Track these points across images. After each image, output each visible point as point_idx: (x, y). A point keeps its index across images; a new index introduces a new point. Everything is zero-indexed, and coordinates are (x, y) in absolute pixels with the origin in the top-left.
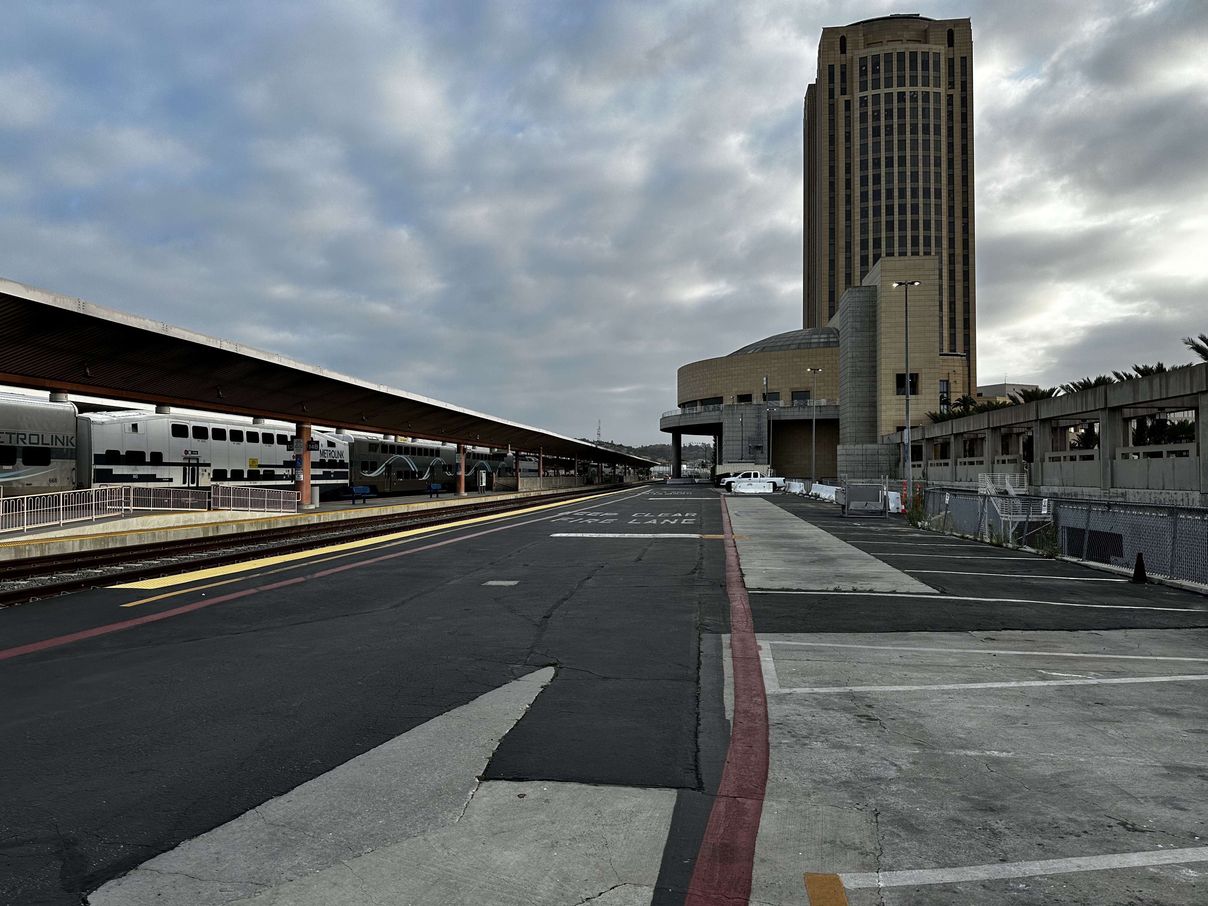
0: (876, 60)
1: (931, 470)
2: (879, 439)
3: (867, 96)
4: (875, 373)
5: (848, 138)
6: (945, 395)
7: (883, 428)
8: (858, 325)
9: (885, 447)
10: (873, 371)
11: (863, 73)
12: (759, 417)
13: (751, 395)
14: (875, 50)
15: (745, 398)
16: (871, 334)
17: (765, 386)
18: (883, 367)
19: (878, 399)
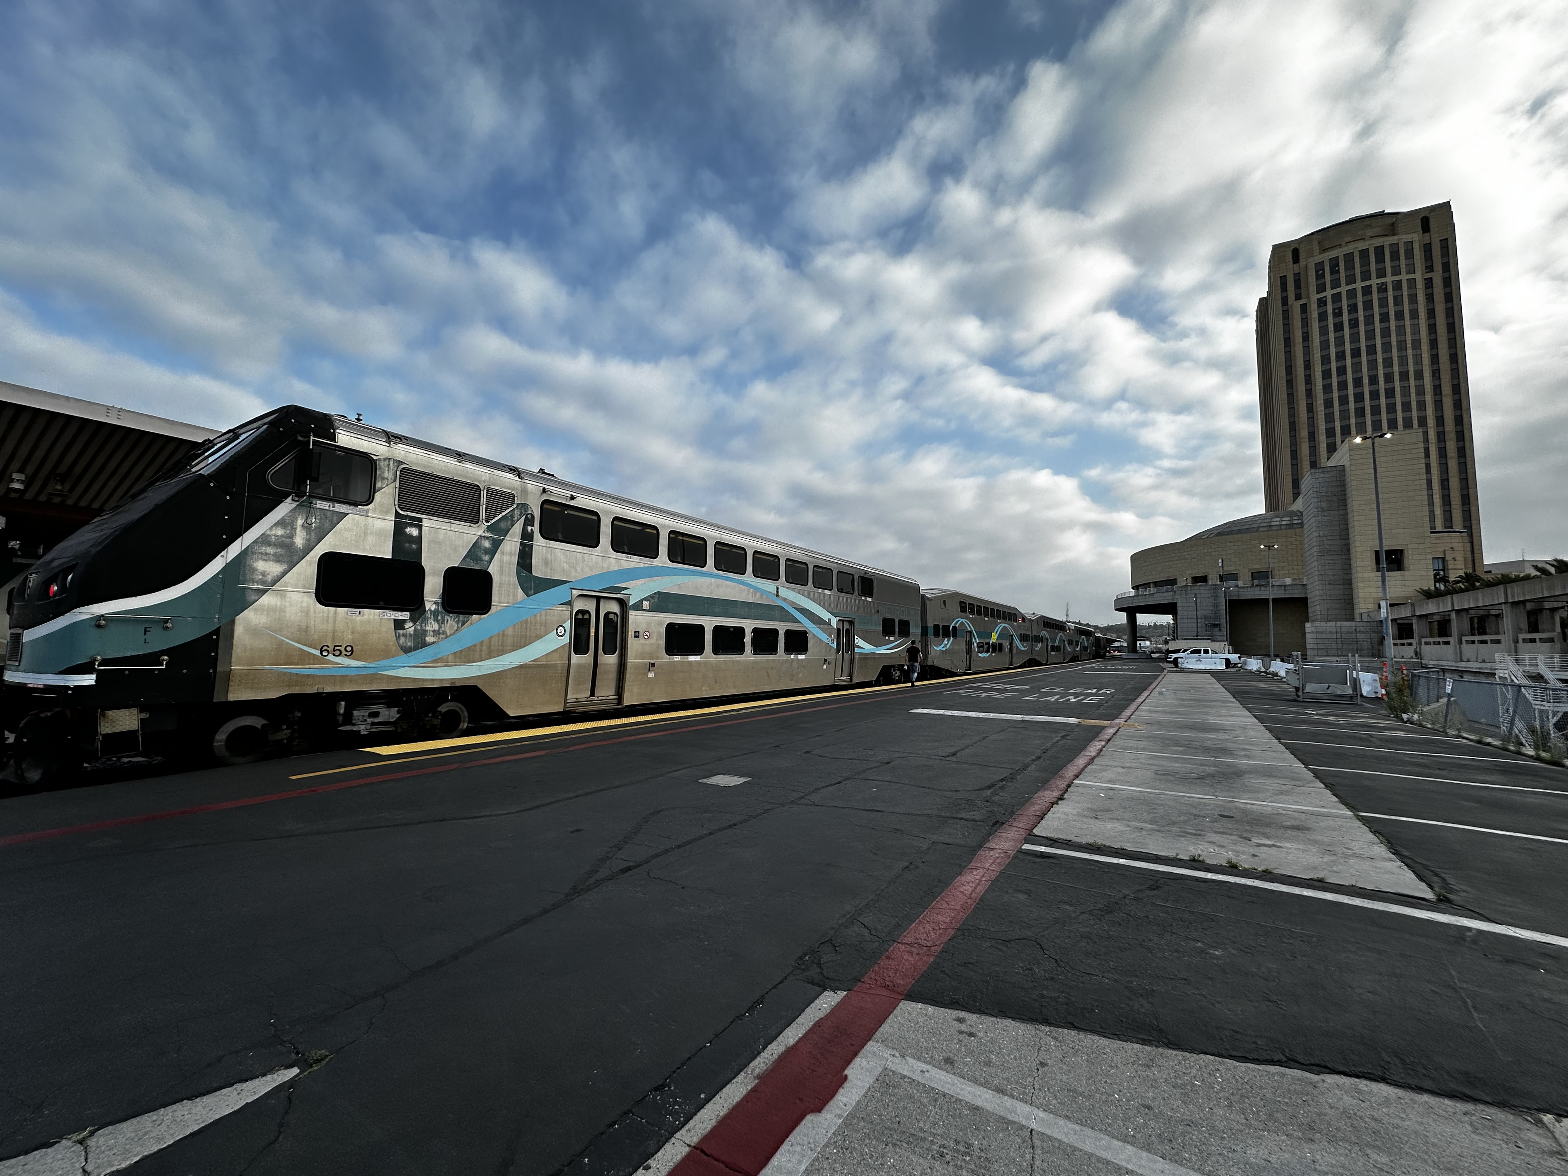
0: (1334, 262)
1: (1426, 649)
2: (1357, 617)
3: (1326, 297)
4: (1348, 550)
5: (1306, 337)
6: (1442, 573)
7: (1362, 606)
8: (1324, 505)
9: (1365, 624)
10: (1345, 550)
11: (1320, 276)
12: (1215, 597)
13: (1206, 577)
14: (1333, 254)
15: (1201, 580)
16: (1341, 512)
17: (1221, 569)
18: (1358, 544)
19: (1354, 576)
